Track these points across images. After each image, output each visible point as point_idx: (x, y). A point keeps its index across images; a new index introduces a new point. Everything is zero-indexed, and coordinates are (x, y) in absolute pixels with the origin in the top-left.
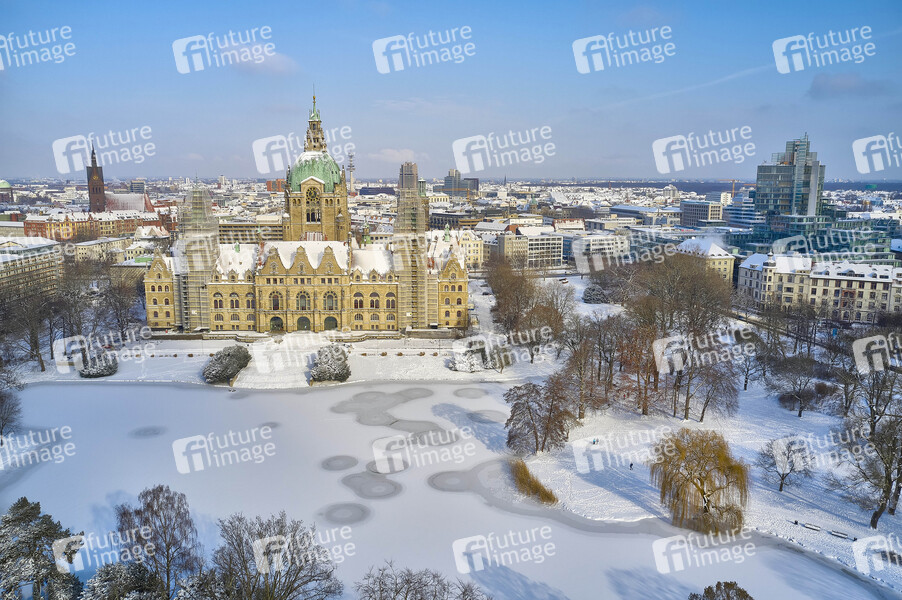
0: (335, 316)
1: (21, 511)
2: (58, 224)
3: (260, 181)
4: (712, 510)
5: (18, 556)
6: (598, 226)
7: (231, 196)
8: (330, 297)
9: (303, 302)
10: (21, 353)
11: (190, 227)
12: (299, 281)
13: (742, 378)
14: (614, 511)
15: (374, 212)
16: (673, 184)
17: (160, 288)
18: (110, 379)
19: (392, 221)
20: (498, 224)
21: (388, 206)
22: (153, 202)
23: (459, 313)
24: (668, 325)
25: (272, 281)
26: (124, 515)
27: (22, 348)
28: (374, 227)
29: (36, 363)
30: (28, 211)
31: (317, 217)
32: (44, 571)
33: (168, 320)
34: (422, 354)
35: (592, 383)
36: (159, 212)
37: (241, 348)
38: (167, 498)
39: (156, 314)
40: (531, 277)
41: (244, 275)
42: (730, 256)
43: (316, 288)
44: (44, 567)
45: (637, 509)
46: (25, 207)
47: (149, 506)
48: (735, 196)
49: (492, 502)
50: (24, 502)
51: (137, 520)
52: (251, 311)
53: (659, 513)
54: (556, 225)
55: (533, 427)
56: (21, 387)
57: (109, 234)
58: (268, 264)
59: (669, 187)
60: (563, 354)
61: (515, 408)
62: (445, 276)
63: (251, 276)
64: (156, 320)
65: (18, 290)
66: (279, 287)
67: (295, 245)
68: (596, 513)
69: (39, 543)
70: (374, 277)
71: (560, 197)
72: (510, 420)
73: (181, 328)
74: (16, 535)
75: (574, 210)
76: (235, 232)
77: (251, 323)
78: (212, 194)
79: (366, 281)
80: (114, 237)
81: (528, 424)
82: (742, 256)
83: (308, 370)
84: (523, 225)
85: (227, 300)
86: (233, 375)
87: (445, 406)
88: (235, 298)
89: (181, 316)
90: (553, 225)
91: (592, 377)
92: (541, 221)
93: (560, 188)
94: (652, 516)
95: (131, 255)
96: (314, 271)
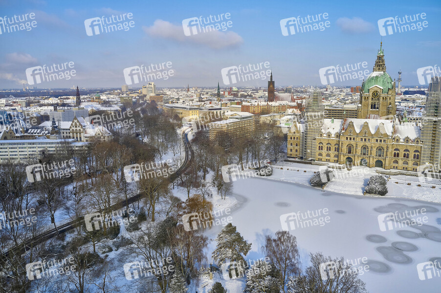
0: (382, 160)
1: (229, 228)
2: (254, 106)
3: (347, 87)
5: (226, 247)
7: (332, 95)
8: (380, 149)
9: (364, 151)
10: (235, 161)
11: (311, 110)
12: (363, 139)
15: (411, 104)
17: (294, 138)
18: (269, 178)
19: (422, 110)
21: (420, 101)
22: (295, 97)
25: (349, 139)
26: (269, 240)
27: (236, 159)
28: (410, 113)
30: (244, 101)
31: (376, 106)
32: (235, 256)
33: (297, 153)
34: (434, 187)
36: (297, 102)
38: (288, 237)
39: (291, 150)
41: (335, 135)
43: (373, 144)
44: (235, 254)
46: (243, 99)
47: (280, 239)
50: (230, 225)
51: (274, 244)
52: (336, 153)
57: (275, 112)
58: (347, 130)
63: (338, 136)
64: (291, 153)
65: (237, 134)
66: (352, 142)
67: (364, 121)
69: (234, 244)
70: (407, 141)
73: (302, 158)
74: (226, 238)
76: (333, 114)
77: (336, 159)
78: (323, 94)
79: (402, 142)
80: (276, 113)
83: (363, 186)
85: (325, 146)
86: (324, 184)
88: (329, 146)
89: (302, 152)
95: (283, 122)
96: (372, 135)
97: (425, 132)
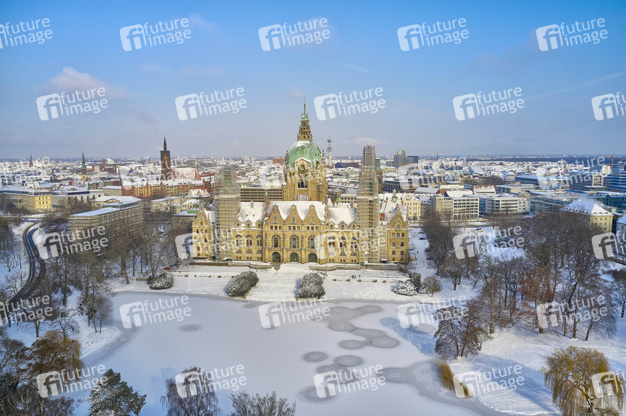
1: (109, 378)
2: (142, 187)
3: (269, 158)
4: (595, 411)
5: (105, 408)
6: (506, 191)
7: (250, 169)
9: (294, 242)
10: (115, 272)
11: (222, 191)
12: (292, 228)
13: (620, 309)
14: (516, 406)
15: (344, 180)
16: (564, 159)
17: (202, 231)
18: (168, 291)
19: (357, 187)
20: (432, 189)
21: (354, 176)
22: (200, 173)
23: (402, 253)
24: (559, 266)
25: (274, 228)
26: (171, 385)
27: (116, 269)
28: (344, 191)
29: (124, 279)
30: (124, 179)
31: (305, 185)
33: (206, 252)
34: (375, 281)
35: (500, 307)
36: (204, 180)
37: (252, 273)
39: (198, 248)
40: (455, 227)
41: (256, 223)
42: (610, 214)
43: (303, 232)
45: (534, 405)
46: (123, 177)
48: (613, 167)
49: (423, 393)
50: (111, 372)
52: (260, 247)
53: (552, 411)
54: (474, 189)
55: (455, 339)
56: (114, 294)
57: (172, 195)
58: (272, 216)
59: (562, 162)
60: (478, 284)
61: (442, 323)
62: (392, 226)
63: (260, 224)
64: (198, 252)
66: (279, 232)
67: (289, 204)
68: (502, 406)
69: (118, 400)
70: (343, 226)
71: (478, 169)
72: (437, 333)
73: (214, 258)
74: (105, 394)
75: (488, 178)
76: (252, 194)
77: (260, 255)
78: (238, 168)
79: (337, 229)
80: (175, 196)
81: (451, 336)
82: (619, 214)
83: (296, 290)
84: (449, 190)
85: (244, 240)
86: (246, 292)
87: (390, 319)
88: (250, 239)
89: (214, 250)
90: (472, 189)
91: (500, 303)
92: (463, 187)
93: (478, 162)
94: (546, 412)
95: (185, 208)
96: (302, 221)
97: (361, 214)
